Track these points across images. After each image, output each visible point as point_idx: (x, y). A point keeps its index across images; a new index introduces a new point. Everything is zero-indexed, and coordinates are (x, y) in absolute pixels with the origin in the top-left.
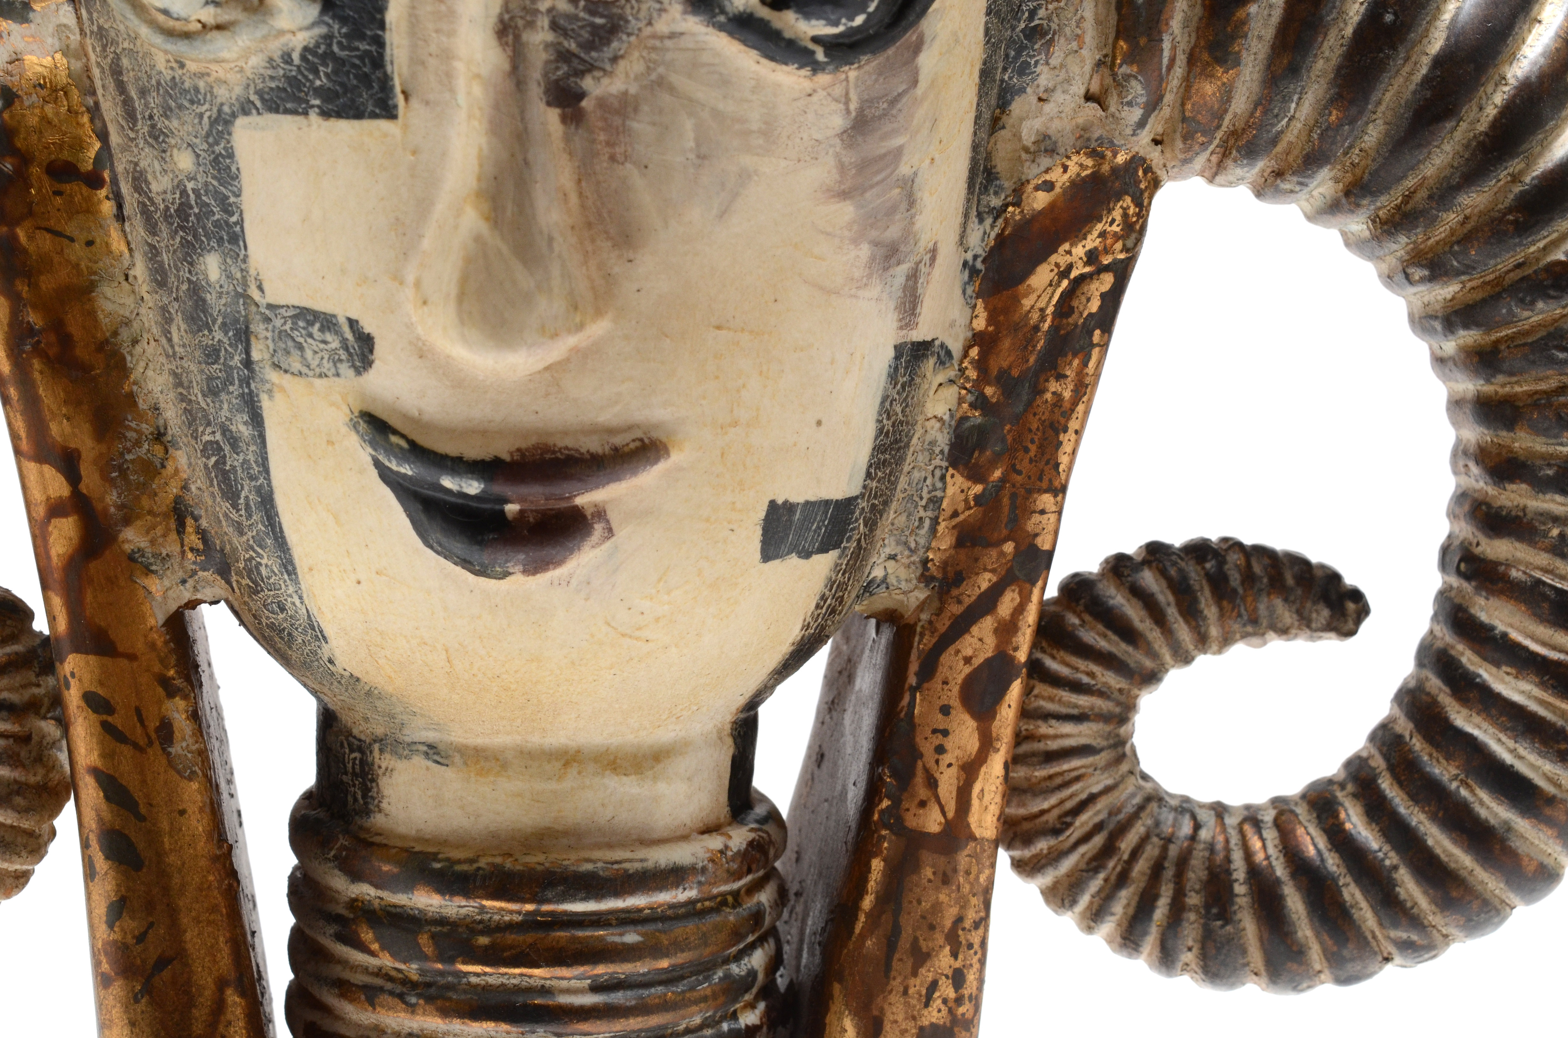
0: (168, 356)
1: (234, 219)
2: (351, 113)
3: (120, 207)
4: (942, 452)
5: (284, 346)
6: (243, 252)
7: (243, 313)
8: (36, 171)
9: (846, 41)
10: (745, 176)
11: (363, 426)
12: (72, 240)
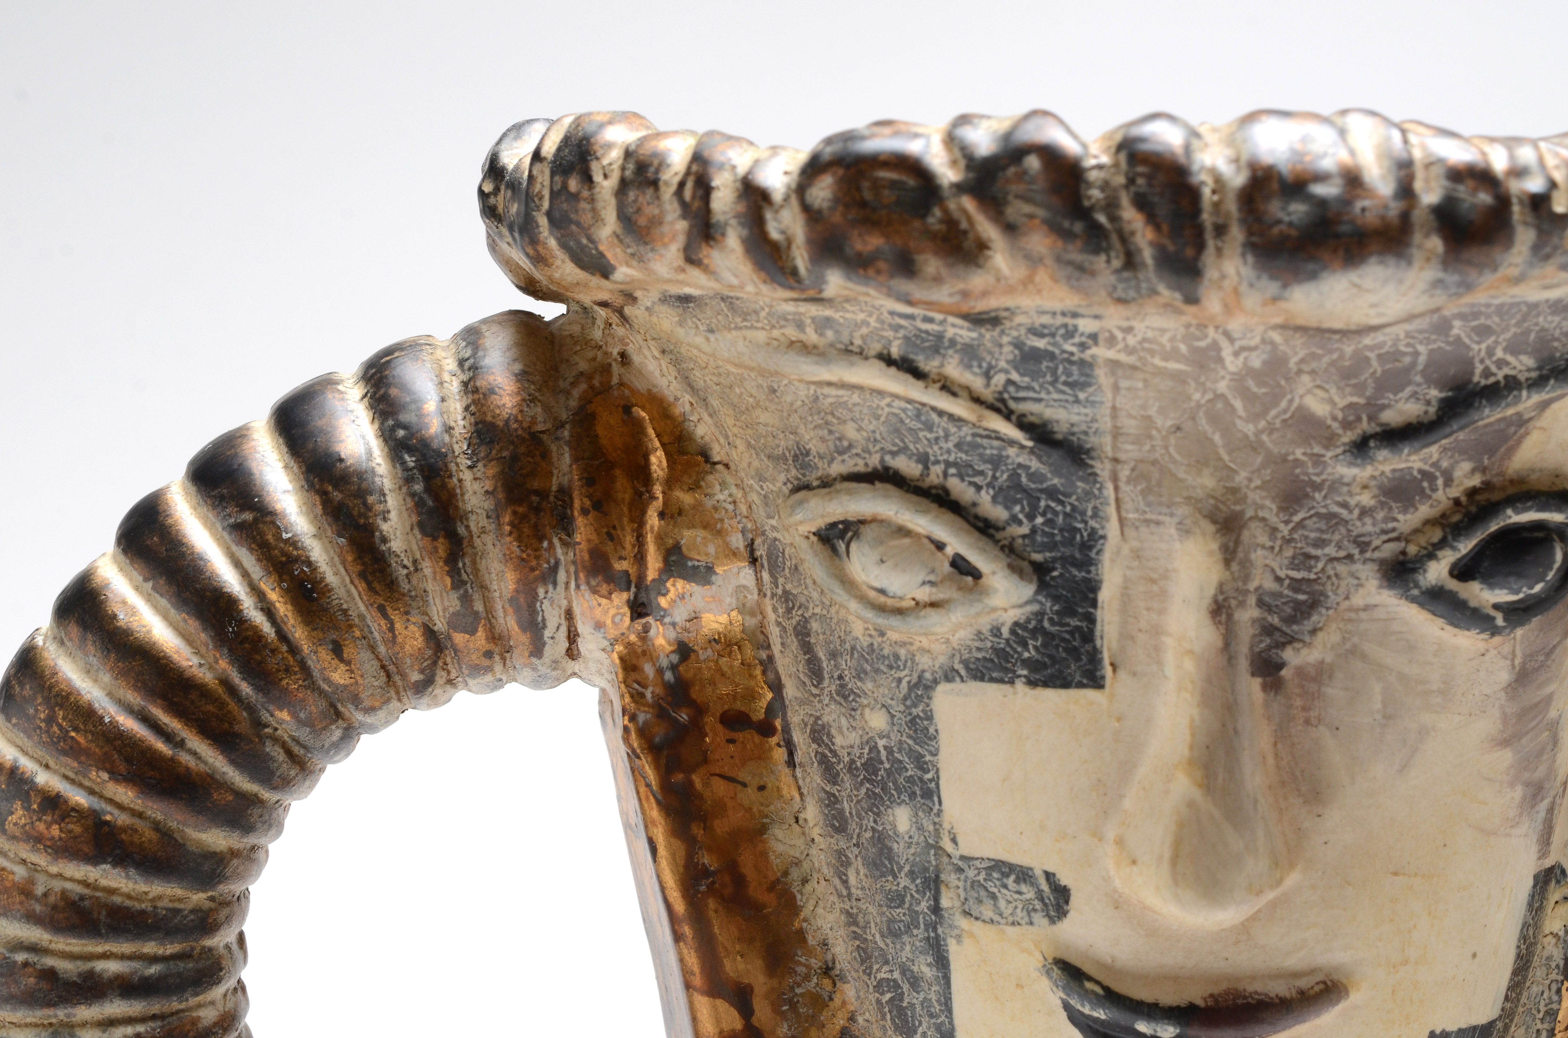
0: (840, 896)
1: (929, 776)
2: (1058, 682)
3: (791, 754)
4: (1557, 966)
5: (976, 895)
6: (937, 806)
7: (934, 863)
8: (710, 721)
9: (1522, 606)
10: (1424, 732)
11: (1056, 972)
12: (744, 785)
